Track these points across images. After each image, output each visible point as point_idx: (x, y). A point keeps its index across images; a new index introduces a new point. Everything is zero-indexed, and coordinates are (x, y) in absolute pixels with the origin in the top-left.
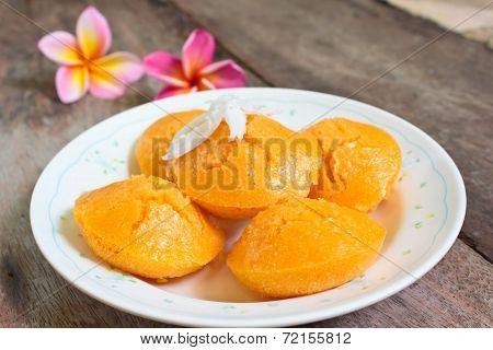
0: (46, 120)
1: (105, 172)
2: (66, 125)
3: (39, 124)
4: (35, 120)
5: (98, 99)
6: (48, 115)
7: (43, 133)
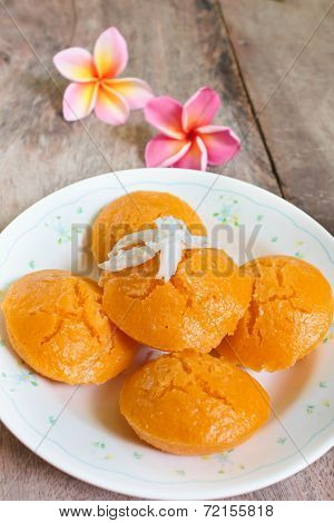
0: (43, 140)
1: (60, 240)
2: (59, 150)
3: (35, 143)
4: (32, 137)
5: (100, 122)
6: (47, 132)
7: (35, 155)
